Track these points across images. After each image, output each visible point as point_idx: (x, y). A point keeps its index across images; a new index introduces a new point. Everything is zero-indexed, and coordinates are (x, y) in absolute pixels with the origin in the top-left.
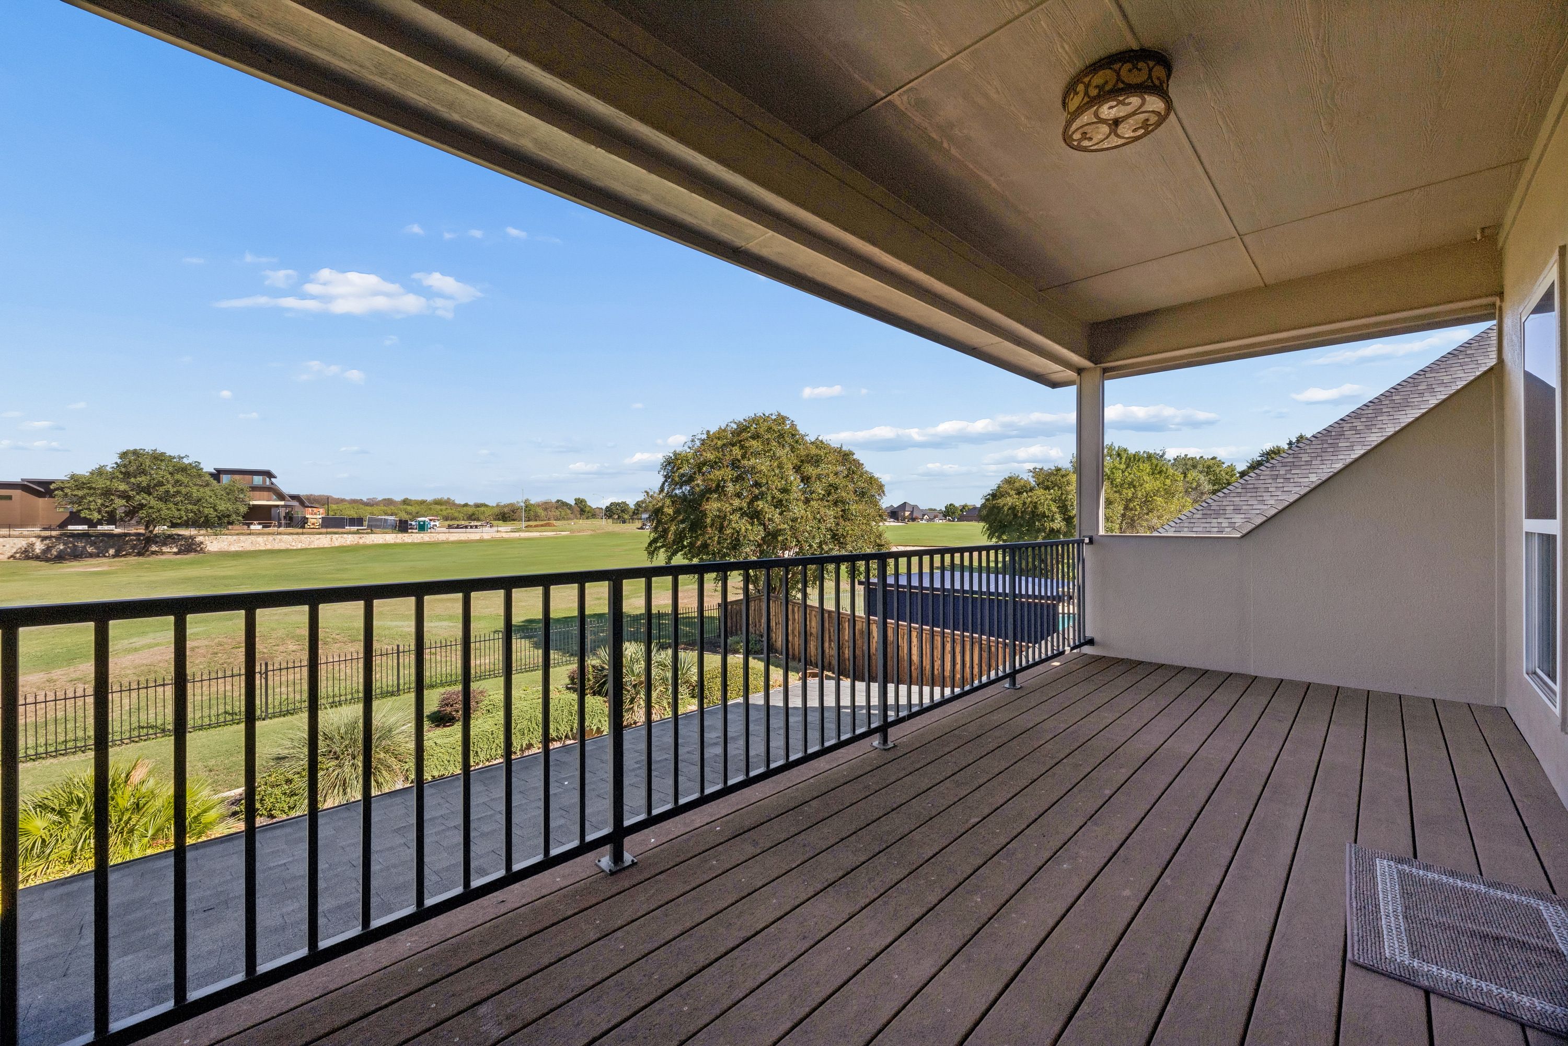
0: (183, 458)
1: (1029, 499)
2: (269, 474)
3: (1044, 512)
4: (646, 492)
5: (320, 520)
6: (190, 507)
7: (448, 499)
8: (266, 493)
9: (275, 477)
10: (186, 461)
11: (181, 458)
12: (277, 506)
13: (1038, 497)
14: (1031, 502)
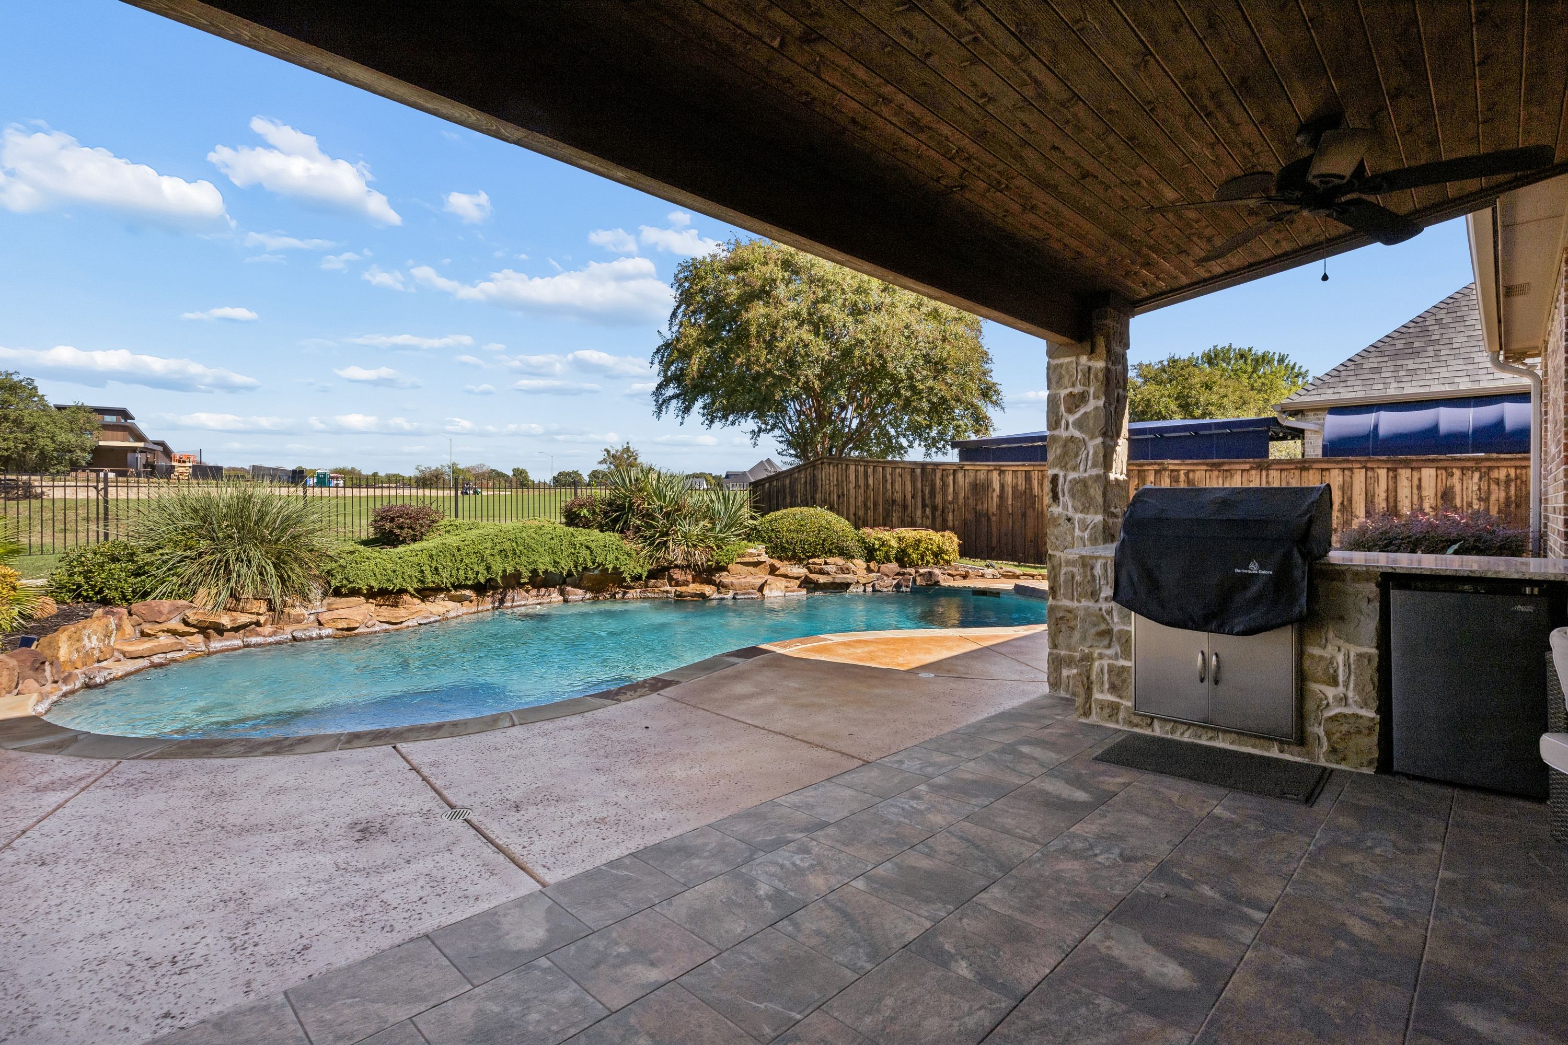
0: (11, 374)
1: (1139, 396)
2: (124, 414)
3: (1160, 412)
4: (606, 450)
5: (191, 470)
6: (20, 435)
7: (353, 469)
8: (120, 434)
9: (133, 419)
10: (16, 378)
11: (8, 374)
12: (134, 450)
13: (1150, 393)
14: (1142, 399)
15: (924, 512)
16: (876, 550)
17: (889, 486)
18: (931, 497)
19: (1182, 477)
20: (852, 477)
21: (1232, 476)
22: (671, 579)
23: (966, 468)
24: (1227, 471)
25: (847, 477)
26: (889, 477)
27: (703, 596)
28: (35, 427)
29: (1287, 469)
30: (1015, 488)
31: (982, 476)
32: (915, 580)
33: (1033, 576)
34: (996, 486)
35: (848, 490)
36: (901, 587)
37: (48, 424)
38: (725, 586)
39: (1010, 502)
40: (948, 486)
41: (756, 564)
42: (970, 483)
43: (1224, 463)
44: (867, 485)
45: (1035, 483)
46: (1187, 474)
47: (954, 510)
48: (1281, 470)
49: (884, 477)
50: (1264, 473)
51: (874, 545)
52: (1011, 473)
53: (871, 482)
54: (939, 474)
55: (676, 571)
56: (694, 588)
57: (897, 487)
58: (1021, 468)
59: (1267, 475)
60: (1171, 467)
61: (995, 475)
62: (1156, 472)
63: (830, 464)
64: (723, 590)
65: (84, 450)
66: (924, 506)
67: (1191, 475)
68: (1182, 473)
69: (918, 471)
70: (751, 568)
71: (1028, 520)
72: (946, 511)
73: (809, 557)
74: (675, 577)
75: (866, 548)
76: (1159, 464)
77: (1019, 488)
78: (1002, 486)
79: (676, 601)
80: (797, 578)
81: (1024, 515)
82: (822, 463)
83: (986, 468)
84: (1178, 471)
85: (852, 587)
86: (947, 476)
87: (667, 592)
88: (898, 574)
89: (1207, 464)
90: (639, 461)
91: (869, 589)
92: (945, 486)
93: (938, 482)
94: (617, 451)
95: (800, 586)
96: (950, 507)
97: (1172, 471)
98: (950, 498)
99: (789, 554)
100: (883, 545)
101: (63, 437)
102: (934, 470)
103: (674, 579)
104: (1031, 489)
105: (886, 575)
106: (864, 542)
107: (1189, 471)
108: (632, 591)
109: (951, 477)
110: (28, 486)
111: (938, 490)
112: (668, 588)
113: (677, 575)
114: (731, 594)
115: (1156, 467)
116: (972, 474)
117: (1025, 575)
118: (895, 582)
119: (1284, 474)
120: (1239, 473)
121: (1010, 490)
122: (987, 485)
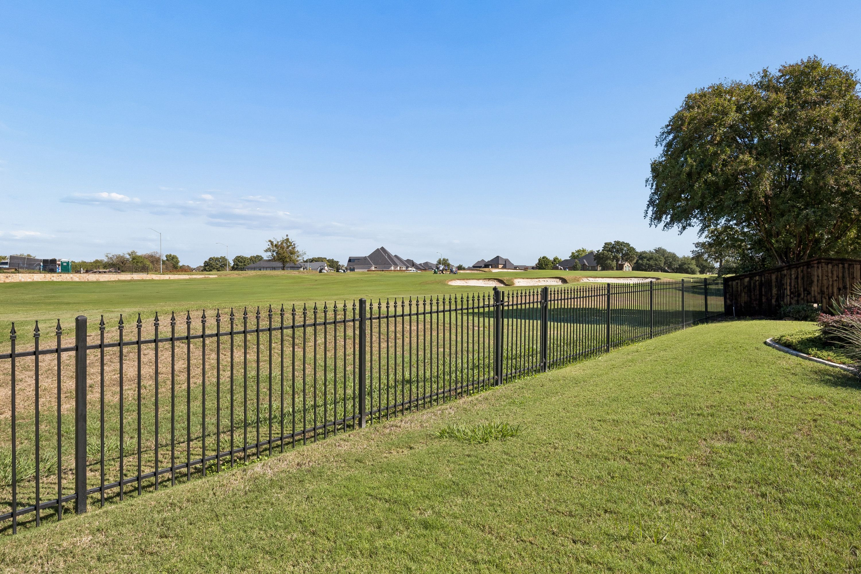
4: (271, 240)
82: (818, 263)
90: (296, 249)
94: (278, 242)
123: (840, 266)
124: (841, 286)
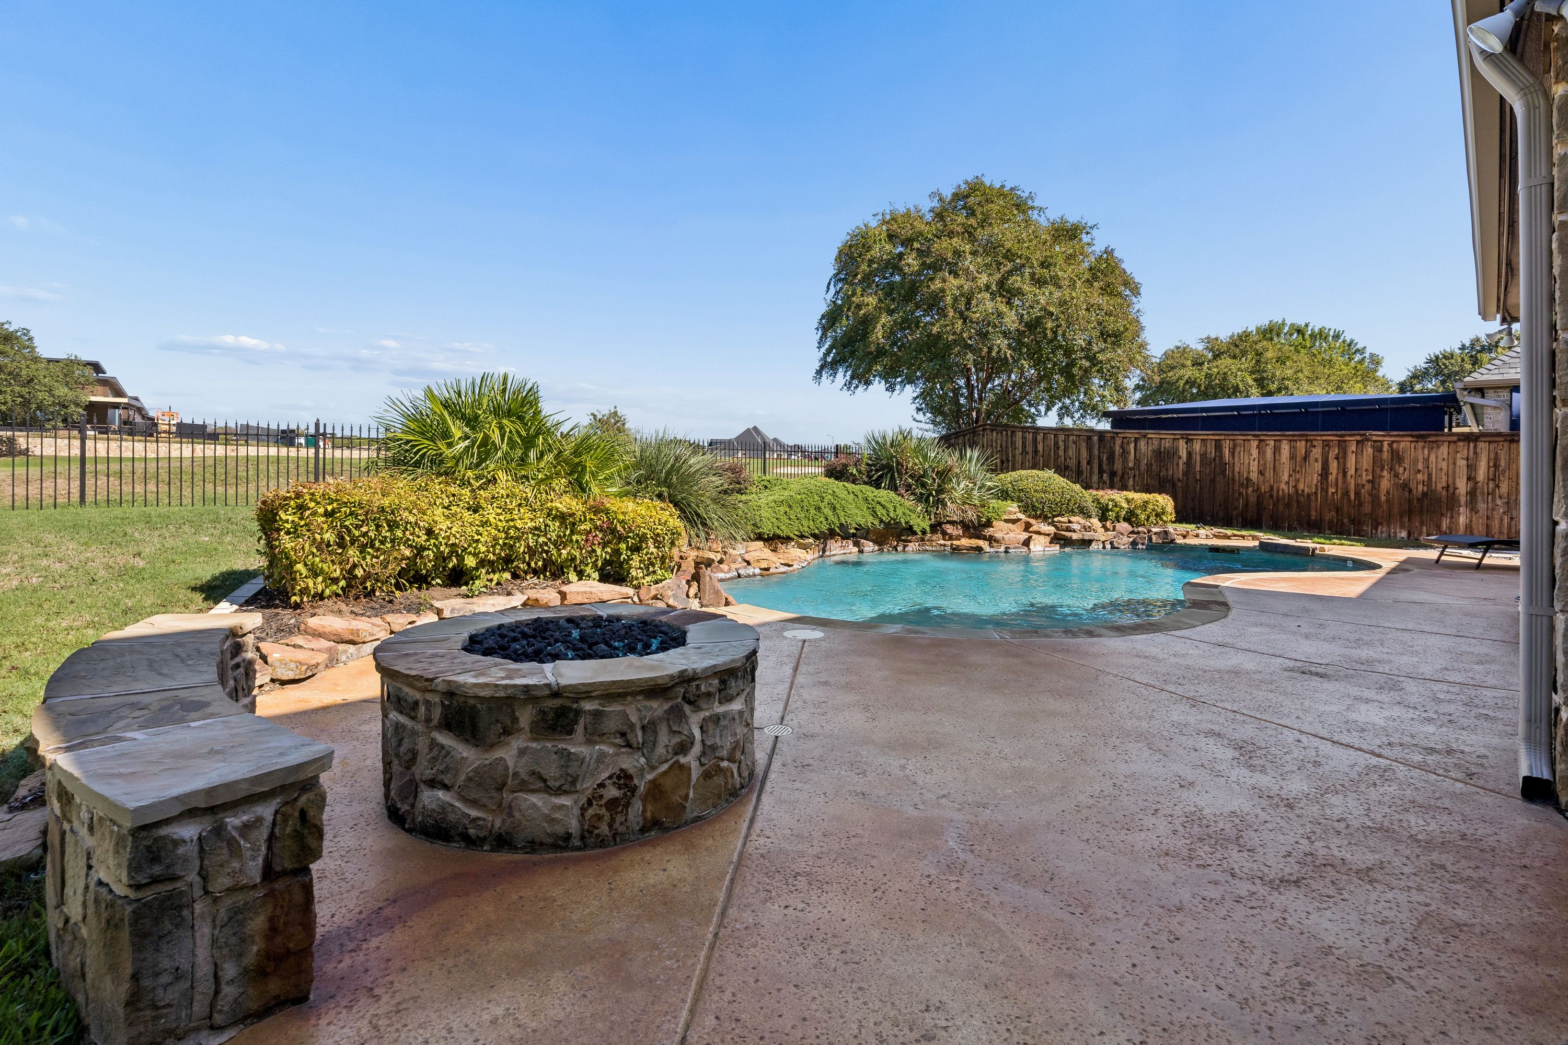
2: (97, 367)
8: (100, 389)
9: (107, 372)
15: (1101, 477)
16: (1108, 510)
17: (1061, 453)
18: (1109, 463)
19: (1386, 447)
20: (1019, 444)
21: (1438, 447)
22: (944, 533)
23: (1150, 436)
24: (1433, 442)
25: (1013, 443)
26: (1061, 444)
27: (979, 549)
28: (32, 380)
29: (1495, 442)
30: (1203, 456)
31: (1167, 444)
32: (1150, 539)
33: (1243, 537)
34: (1183, 454)
35: (1014, 456)
36: (1137, 544)
37: (45, 377)
38: (997, 541)
39: (1198, 469)
40: (1129, 453)
41: (1014, 522)
42: (1154, 451)
43: (1431, 435)
44: (1036, 452)
45: (1226, 452)
46: (1390, 445)
47: (1134, 476)
48: (1490, 442)
49: (1056, 443)
50: (1472, 445)
51: (1107, 505)
52: (1199, 441)
53: (1040, 448)
54: (1118, 442)
55: (948, 526)
56: (965, 542)
57: (1072, 452)
58: (1211, 437)
59: (1475, 447)
60: (1374, 438)
61: (1182, 444)
62: (1358, 442)
63: (992, 431)
64: (995, 544)
65: (77, 405)
66: (1101, 472)
67: (1395, 445)
68: (1385, 444)
69: (1095, 438)
70: (1010, 525)
71: (1218, 486)
72: (1126, 476)
73: (1054, 516)
74: (949, 531)
75: (1100, 509)
76: (1361, 435)
77: (1208, 456)
78: (1189, 454)
79: (952, 553)
80: (1048, 535)
81: (1213, 481)
82: (984, 430)
83: (1172, 437)
84: (1381, 442)
85: (1094, 544)
86: (1128, 444)
87: (945, 545)
88: (1132, 532)
89: (1412, 436)
90: (627, 426)
91: (1108, 546)
92: (1125, 453)
93: (1118, 449)
94: (604, 416)
95: (1051, 543)
96: (1131, 473)
97: (1375, 441)
98: (1131, 465)
99: (1038, 513)
100: (1116, 506)
101: (62, 391)
102: (1113, 438)
103: (948, 534)
104: (1221, 457)
105: (1122, 534)
106: (1099, 503)
107: (1393, 442)
108: (911, 544)
109: (1132, 445)
110: (11, 441)
111: (1117, 456)
112: (942, 542)
113: (950, 529)
114: (1002, 549)
115: (1358, 438)
116: (1156, 442)
117: (1235, 535)
118: (1131, 540)
119: (1492, 446)
120: (1446, 444)
121: (1198, 457)
122: (1172, 454)
123: (1004, 433)
124: (1004, 458)
